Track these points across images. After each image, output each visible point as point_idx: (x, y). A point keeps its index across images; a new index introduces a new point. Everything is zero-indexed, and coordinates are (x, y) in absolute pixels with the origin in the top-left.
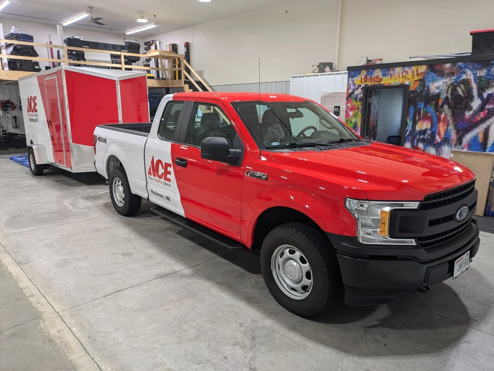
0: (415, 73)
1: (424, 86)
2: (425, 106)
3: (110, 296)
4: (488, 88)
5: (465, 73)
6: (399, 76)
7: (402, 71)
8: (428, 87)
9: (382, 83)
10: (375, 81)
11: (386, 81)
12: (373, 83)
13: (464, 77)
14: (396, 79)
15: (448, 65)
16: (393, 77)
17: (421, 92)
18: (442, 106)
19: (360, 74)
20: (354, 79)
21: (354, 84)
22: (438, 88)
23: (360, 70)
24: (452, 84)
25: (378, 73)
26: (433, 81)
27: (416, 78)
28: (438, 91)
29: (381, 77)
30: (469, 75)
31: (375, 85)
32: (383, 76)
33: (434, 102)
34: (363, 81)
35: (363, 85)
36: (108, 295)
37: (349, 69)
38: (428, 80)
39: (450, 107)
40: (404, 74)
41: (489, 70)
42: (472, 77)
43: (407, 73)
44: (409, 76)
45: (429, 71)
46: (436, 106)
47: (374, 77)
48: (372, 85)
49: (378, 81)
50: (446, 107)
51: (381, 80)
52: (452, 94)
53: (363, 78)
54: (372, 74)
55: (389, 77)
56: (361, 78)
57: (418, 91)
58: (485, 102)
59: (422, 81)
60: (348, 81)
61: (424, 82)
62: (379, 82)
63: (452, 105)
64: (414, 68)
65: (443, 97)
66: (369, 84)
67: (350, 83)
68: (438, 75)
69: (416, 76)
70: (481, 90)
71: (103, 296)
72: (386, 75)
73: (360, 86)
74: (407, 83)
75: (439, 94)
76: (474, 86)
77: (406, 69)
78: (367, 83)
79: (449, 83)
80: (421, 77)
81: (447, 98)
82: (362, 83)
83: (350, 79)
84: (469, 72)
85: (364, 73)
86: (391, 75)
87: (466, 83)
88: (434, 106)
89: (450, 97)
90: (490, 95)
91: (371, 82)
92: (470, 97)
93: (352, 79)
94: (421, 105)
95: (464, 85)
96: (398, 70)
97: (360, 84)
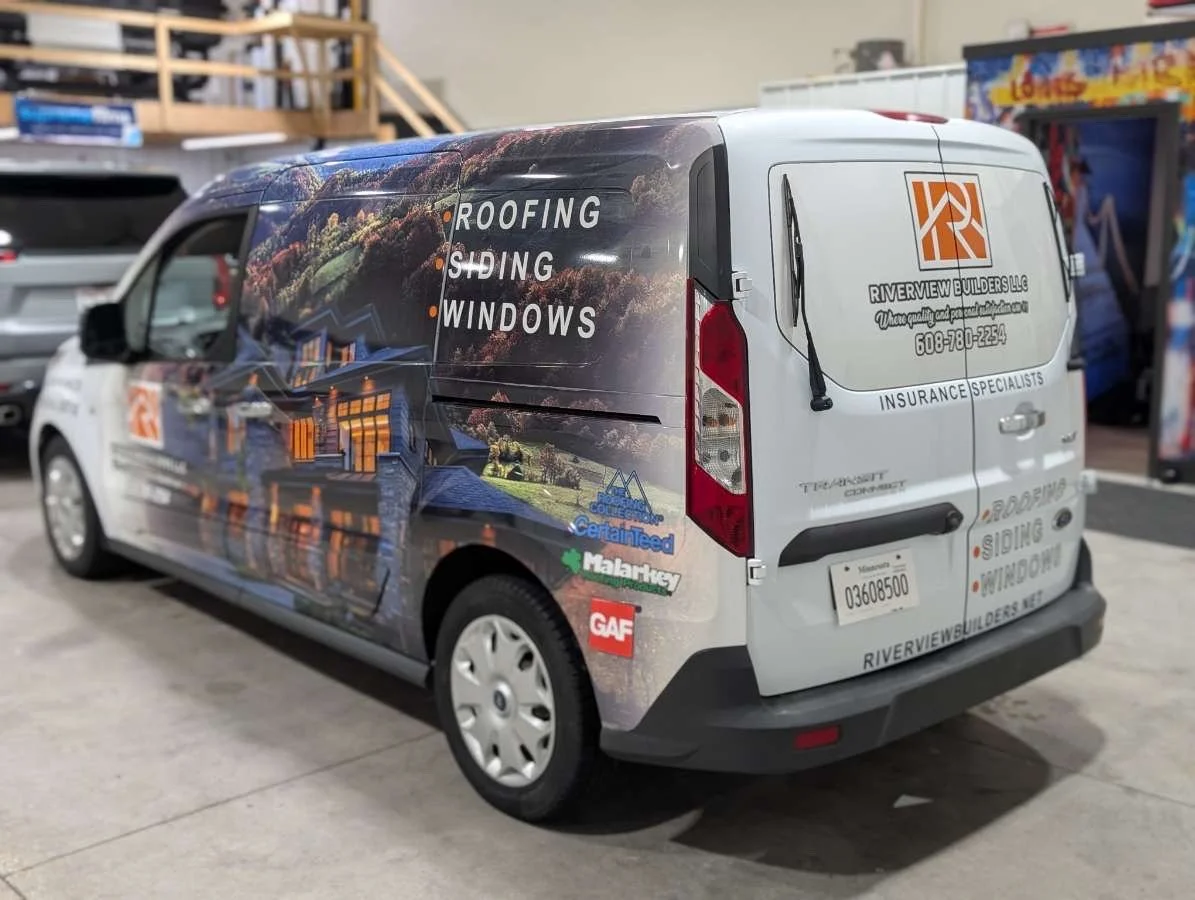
3: (186, 821)
6: (1144, 72)
7: (1153, 56)
9: (1086, 97)
10: (1059, 92)
11: (1102, 91)
12: (1054, 100)
14: (1132, 84)
16: (1123, 78)
19: (1006, 67)
20: (990, 86)
21: (989, 105)
23: (1009, 57)
25: (1069, 64)
29: (1080, 77)
31: (1061, 105)
32: (1089, 74)
34: (1019, 93)
35: (1020, 108)
36: (177, 818)
37: (971, 53)
40: (1162, 65)
43: (1171, 61)
44: (1180, 71)
47: (1058, 80)
48: (1051, 107)
49: (1070, 93)
51: (1081, 88)
53: (1020, 80)
54: (1049, 69)
55: (1110, 78)
56: (1013, 84)
60: (969, 94)
62: (1076, 93)
66: (1042, 102)
67: (976, 99)
71: (159, 820)
72: (1097, 71)
73: (1007, 110)
74: (1172, 95)
77: (1169, 48)
78: (1035, 100)
82: (1015, 97)
83: (975, 88)
85: (1021, 65)
86: (1117, 71)
91: (1048, 94)
93: (981, 88)
96: (1140, 52)
97: (1007, 101)
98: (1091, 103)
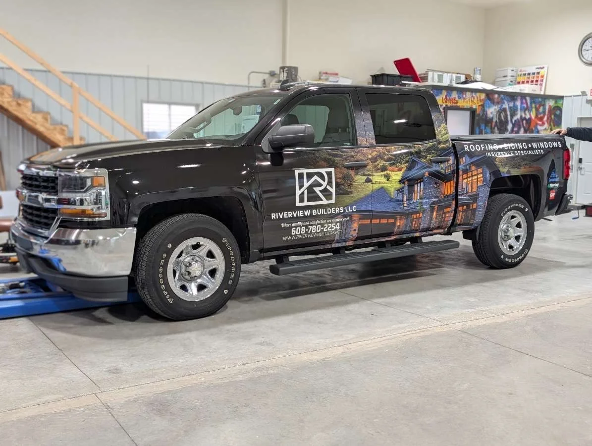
0: (479, 99)
1: (484, 110)
2: (485, 128)
4: (514, 115)
5: (504, 103)
6: (469, 100)
7: (471, 96)
8: (486, 112)
9: (458, 105)
10: (453, 102)
11: (461, 103)
12: (451, 104)
13: (504, 106)
14: (467, 103)
15: (496, 96)
16: (465, 100)
17: (483, 115)
18: (494, 129)
19: (441, 93)
22: (492, 113)
23: (442, 90)
24: (498, 111)
25: (454, 95)
26: (489, 107)
27: (480, 104)
28: (491, 116)
29: (457, 99)
30: (506, 105)
31: (453, 106)
32: (459, 98)
33: (490, 125)
34: (444, 101)
35: (444, 105)
38: (486, 106)
39: (498, 129)
40: (472, 99)
41: (514, 103)
42: (507, 107)
43: (474, 98)
44: (475, 101)
45: (487, 99)
46: (491, 128)
47: (452, 99)
48: (451, 106)
49: (455, 103)
50: (496, 128)
51: (457, 102)
52: (499, 119)
53: (444, 98)
54: (450, 96)
55: (463, 101)
57: (481, 115)
58: (514, 125)
59: (483, 106)
61: (484, 107)
63: (499, 127)
64: (478, 94)
65: (494, 120)
68: (491, 103)
69: (479, 102)
70: (512, 117)
72: (460, 98)
74: (474, 107)
75: (492, 118)
76: (508, 113)
78: (447, 103)
79: (498, 109)
80: (482, 103)
81: (496, 122)
82: (443, 103)
84: (506, 102)
85: (444, 93)
87: (505, 110)
88: (490, 127)
89: (498, 121)
90: (515, 121)
92: (507, 122)
94: (483, 126)
95: (505, 112)
96: (468, 94)
97: (442, 104)
98: (459, 106)
